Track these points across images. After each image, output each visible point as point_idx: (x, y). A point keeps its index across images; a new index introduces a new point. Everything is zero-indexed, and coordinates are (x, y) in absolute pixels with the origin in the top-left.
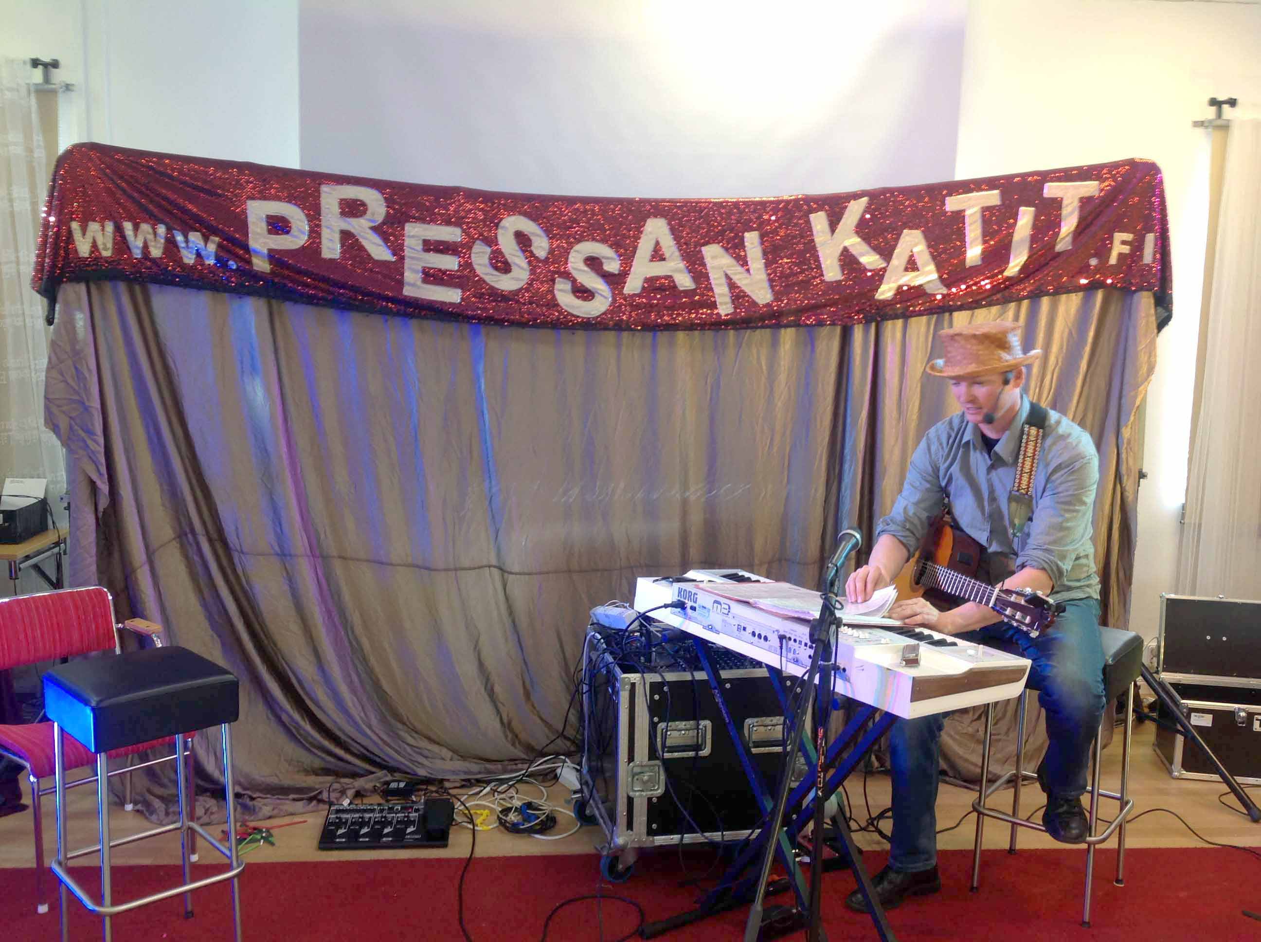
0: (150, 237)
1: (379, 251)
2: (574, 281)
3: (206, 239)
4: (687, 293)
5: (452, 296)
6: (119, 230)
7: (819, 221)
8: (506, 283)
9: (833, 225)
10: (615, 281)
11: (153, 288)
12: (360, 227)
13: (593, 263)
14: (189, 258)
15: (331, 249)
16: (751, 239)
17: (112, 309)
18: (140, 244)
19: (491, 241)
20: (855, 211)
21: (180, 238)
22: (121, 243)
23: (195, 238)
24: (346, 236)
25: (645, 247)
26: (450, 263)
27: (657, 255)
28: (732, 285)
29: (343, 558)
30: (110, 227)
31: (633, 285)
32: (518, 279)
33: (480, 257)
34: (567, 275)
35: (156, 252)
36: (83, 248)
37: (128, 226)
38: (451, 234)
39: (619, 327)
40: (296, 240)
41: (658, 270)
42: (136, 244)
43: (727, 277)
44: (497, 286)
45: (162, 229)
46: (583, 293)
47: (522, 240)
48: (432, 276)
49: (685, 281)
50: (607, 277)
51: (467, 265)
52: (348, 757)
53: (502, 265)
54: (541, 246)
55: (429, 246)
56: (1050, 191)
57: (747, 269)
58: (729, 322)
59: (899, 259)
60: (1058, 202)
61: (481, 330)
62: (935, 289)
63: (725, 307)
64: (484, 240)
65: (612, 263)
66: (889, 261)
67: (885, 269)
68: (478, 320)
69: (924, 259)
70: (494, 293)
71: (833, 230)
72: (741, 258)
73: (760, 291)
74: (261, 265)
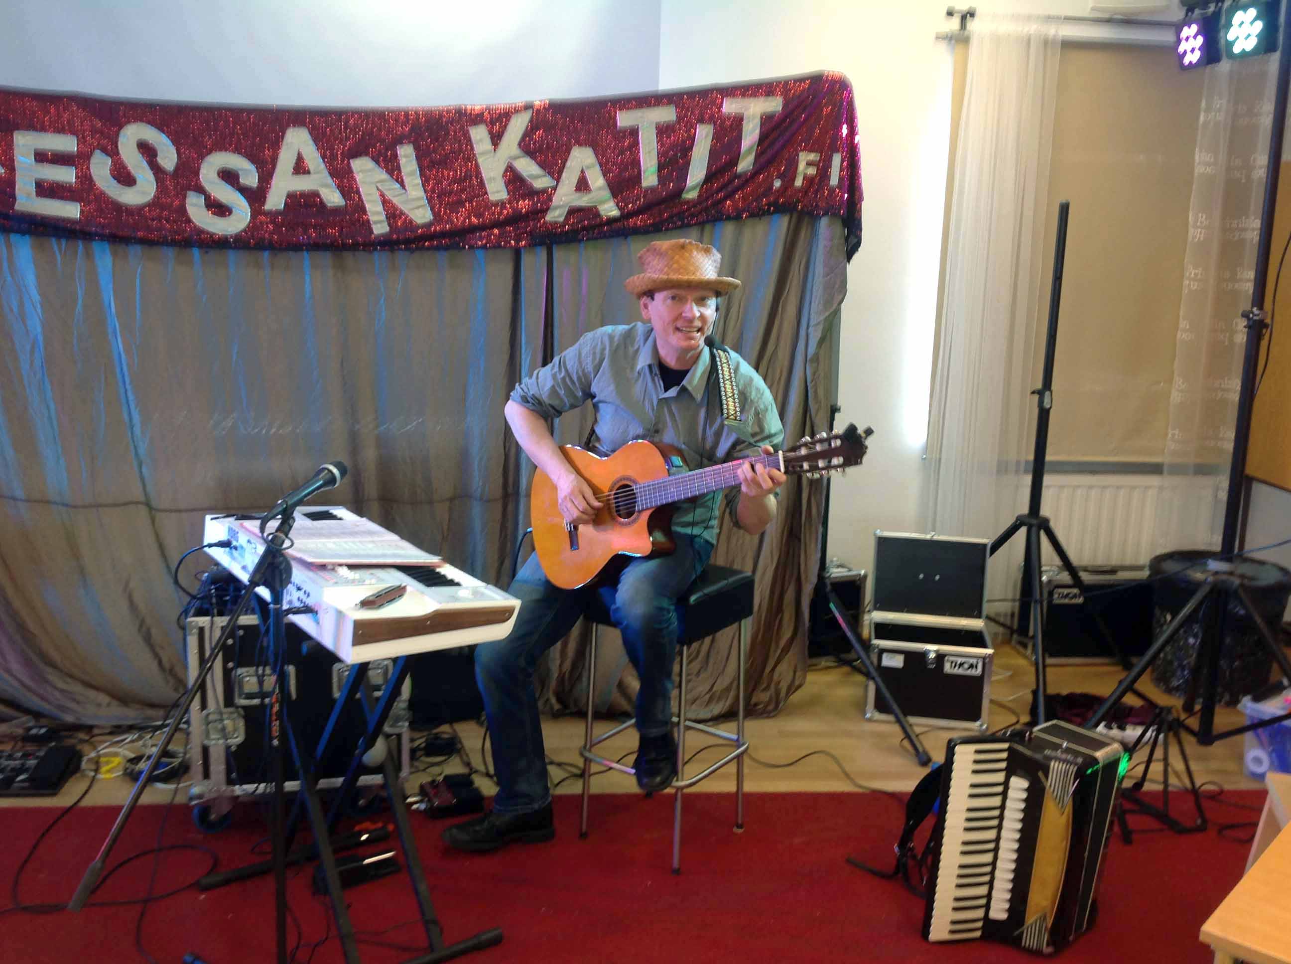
2: (208, 197)
4: (336, 211)
5: (71, 211)
7: (479, 135)
8: (131, 197)
9: (496, 139)
10: (256, 197)
13: (229, 176)
16: (406, 155)
19: (113, 152)
20: (518, 126)
25: (285, 159)
26: (67, 175)
27: (300, 168)
28: (385, 202)
31: (275, 201)
32: (144, 193)
33: (100, 168)
34: (200, 190)
38: (68, 144)
39: (260, 247)
41: (302, 184)
43: (381, 195)
44: (121, 200)
46: (220, 209)
47: (147, 150)
48: (46, 190)
49: (333, 198)
50: (244, 191)
51: (85, 179)
53: (125, 178)
54: (169, 158)
55: (41, 157)
56: (730, 107)
57: (403, 185)
58: (387, 244)
59: (569, 178)
60: (738, 121)
61: (106, 246)
62: (610, 209)
63: (380, 228)
64: (104, 151)
65: (250, 177)
66: (558, 180)
67: (555, 189)
68: (102, 237)
69: (597, 181)
70: (118, 208)
71: (495, 145)
72: (396, 173)
73: (419, 211)
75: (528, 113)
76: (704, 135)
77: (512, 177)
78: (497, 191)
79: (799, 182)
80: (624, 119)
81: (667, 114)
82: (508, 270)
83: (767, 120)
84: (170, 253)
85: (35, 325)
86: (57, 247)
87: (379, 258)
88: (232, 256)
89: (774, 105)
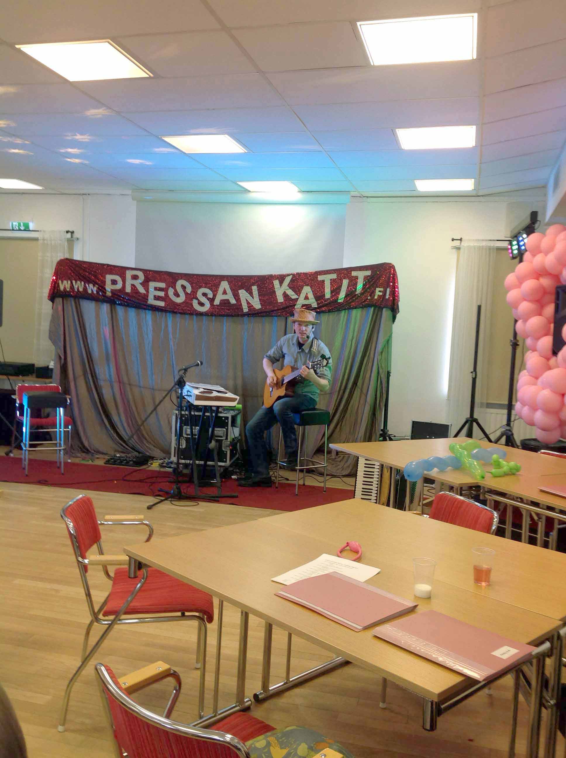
0: (80, 285)
1: (142, 290)
2: (199, 300)
3: (94, 286)
4: (234, 305)
5: (162, 304)
6: (72, 283)
7: (276, 283)
8: (178, 300)
9: (281, 283)
10: (212, 300)
11: (80, 300)
12: (137, 283)
13: (205, 295)
14: (90, 291)
15: (128, 289)
16: (255, 288)
17: (69, 305)
18: (77, 287)
19: (174, 287)
20: (288, 280)
21: (87, 285)
22: (72, 287)
23: (91, 286)
24: (133, 286)
25: (221, 290)
26: (162, 294)
27: (225, 293)
28: (248, 303)
29: (130, 385)
30: (69, 282)
31: (217, 302)
32: (182, 299)
33: (171, 292)
34: (197, 299)
35: (81, 289)
36: (62, 288)
37: (74, 282)
38: (163, 285)
39: (212, 315)
40: (119, 286)
41: (225, 297)
42: (76, 287)
43: (247, 300)
44: (175, 301)
45: (83, 283)
46: (201, 304)
47: (184, 287)
48: (157, 298)
49: (233, 301)
50: (209, 299)
51: (167, 295)
53: (177, 295)
54: (189, 290)
55: (156, 289)
56: (354, 274)
57: (253, 298)
58: (248, 315)
59: (303, 295)
60: (357, 278)
61: (171, 315)
62: (315, 305)
63: (246, 309)
64: (172, 287)
65: (211, 295)
66: (299, 296)
67: (298, 299)
68: (170, 312)
69: (311, 296)
70: (174, 303)
71: (281, 286)
72: (251, 294)
73: (257, 305)
74: (109, 294)
75: (291, 276)
76: (345, 282)
77: (285, 295)
78: (280, 299)
79: (376, 297)
80: (320, 278)
81: (334, 276)
82: (283, 324)
83: (366, 278)
84: (187, 316)
85: (150, 336)
86: (158, 314)
87: (246, 319)
88: (204, 318)
89: (368, 273)
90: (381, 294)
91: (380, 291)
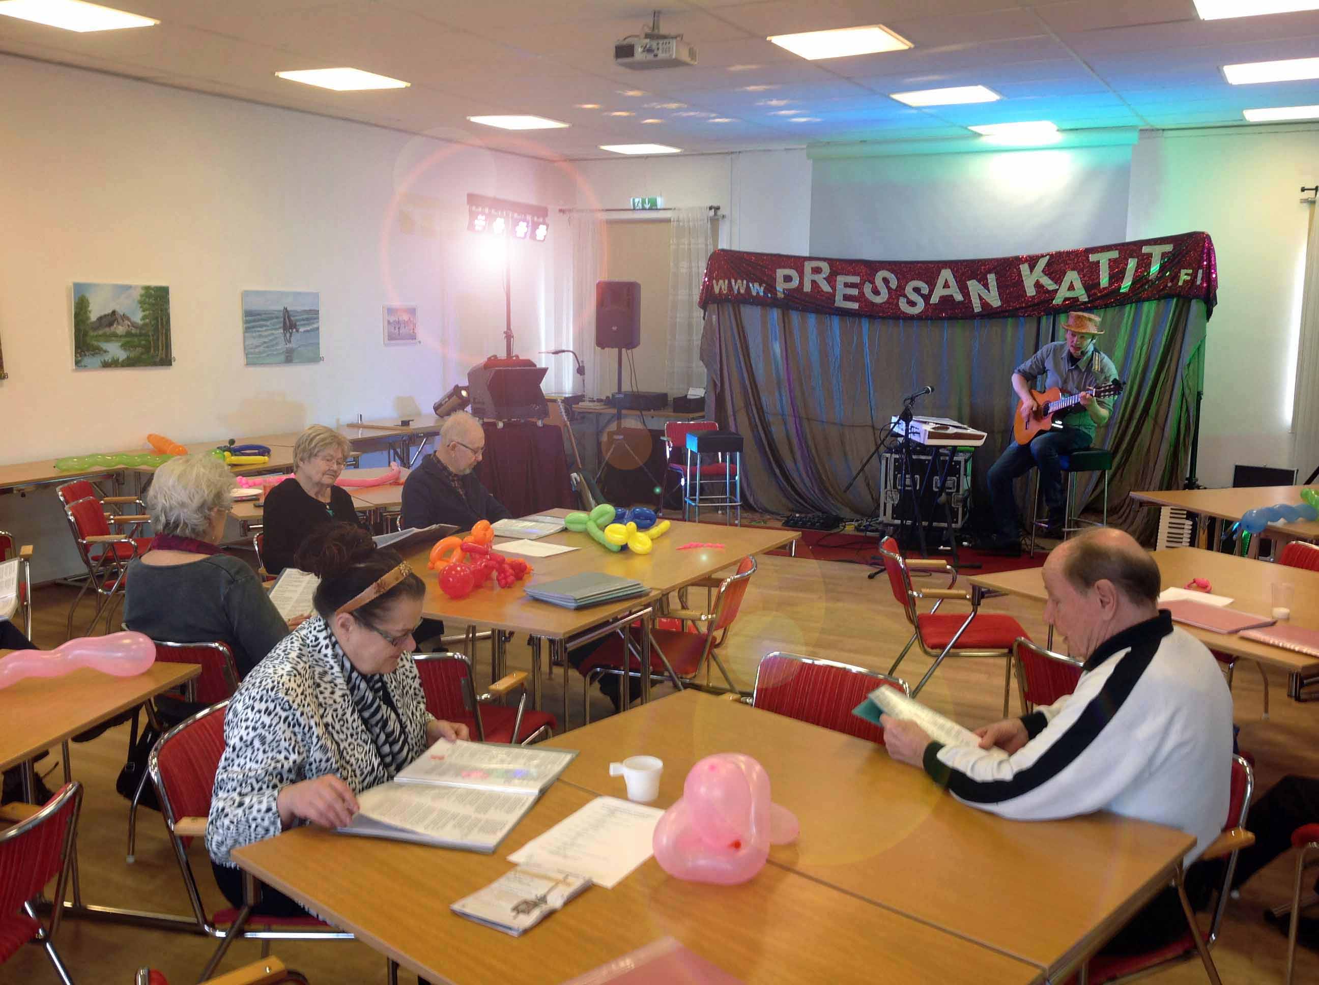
0: (740, 285)
1: (826, 288)
2: (908, 298)
3: (760, 286)
4: (960, 302)
5: (855, 306)
6: (730, 283)
7: (1024, 268)
8: (878, 300)
9: (1032, 268)
10: (926, 298)
11: (741, 306)
12: (820, 279)
13: (917, 290)
14: (754, 294)
15: (807, 288)
16: (991, 278)
17: (727, 313)
18: (737, 287)
19: (872, 282)
20: (1042, 263)
21: (751, 285)
22: (730, 287)
23: (756, 285)
24: (814, 282)
25: (940, 282)
26: (855, 292)
27: (946, 285)
28: (981, 299)
29: (808, 419)
30: (727, 282)
31: (934, 299)
32: (883, 298)
33: (867, 289)
34: (905, 296)
35: (742, 291)
36: (717, 290)
37: (733, 281)
38: (856, 279)
39: (927, 319)
40: (795, 283)
41: (946, 292)
42: (736, 288)
43: (979, 295)
44: (874, 301)
45: (745, 282)
46: (912, 304)
47: (886, 281)
48: (847, 298)
49: (959, 297)
50: (922, 296)
51: (862, 294)
52: (806, 505)
53: (876, 292)
54: (894, 284)
55: (846, 285)
56: (1145, 250)
57: (989, 291)
58: (981, 316)
59: (1065, 285)
60: (1150, 256)
61: (867, 320)
62: (1084, 298)
63: (977, 307)
64: (869, 282)
65: (925, 290)
66: (1059, 286)
67: (1058, 289)
68: (866, 316)
69: (1078, 285)
70: (873, 304)
71: (1031, 271)
72: (986, 286)
73: (995, 301)
74: (780, 295)
75: (1048, 257)
76: (1132, 264)
77: (1038, 285)
78: (1031, 291)
79: (1180, 283)
80: (1093, 258)
81: (1115, 254)
82: (1035, 325)
83: (1164, 255)
84: (891, 321)
85: (837, 351)
86: (848, 321)
87: (976, 322)
88: (915, 323)
89: (1169, 248)
90: (1188, 278)
91: (1186, 274)
